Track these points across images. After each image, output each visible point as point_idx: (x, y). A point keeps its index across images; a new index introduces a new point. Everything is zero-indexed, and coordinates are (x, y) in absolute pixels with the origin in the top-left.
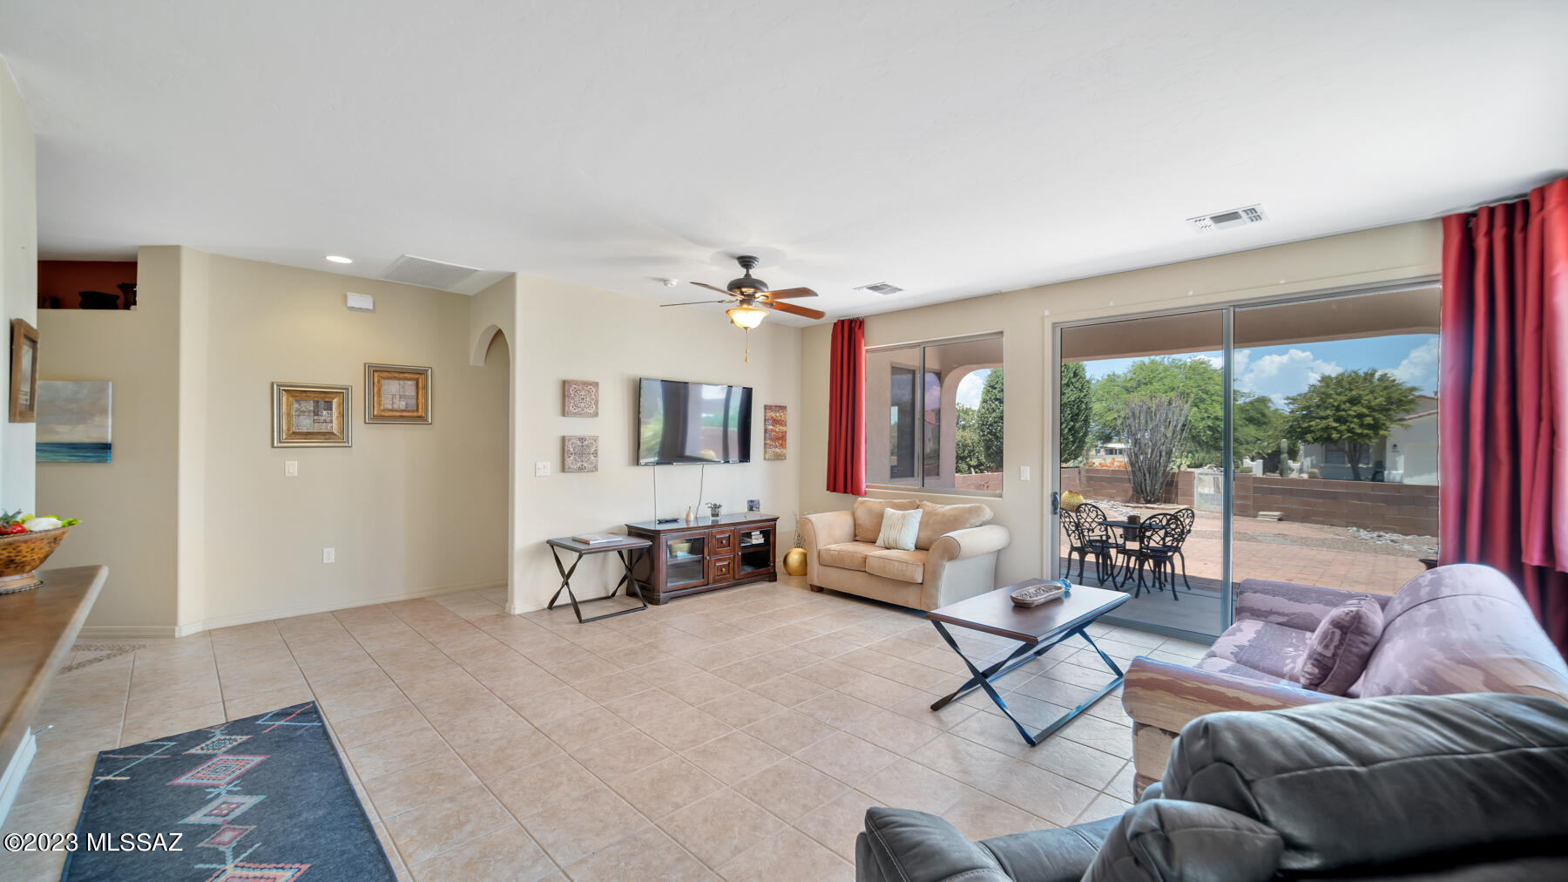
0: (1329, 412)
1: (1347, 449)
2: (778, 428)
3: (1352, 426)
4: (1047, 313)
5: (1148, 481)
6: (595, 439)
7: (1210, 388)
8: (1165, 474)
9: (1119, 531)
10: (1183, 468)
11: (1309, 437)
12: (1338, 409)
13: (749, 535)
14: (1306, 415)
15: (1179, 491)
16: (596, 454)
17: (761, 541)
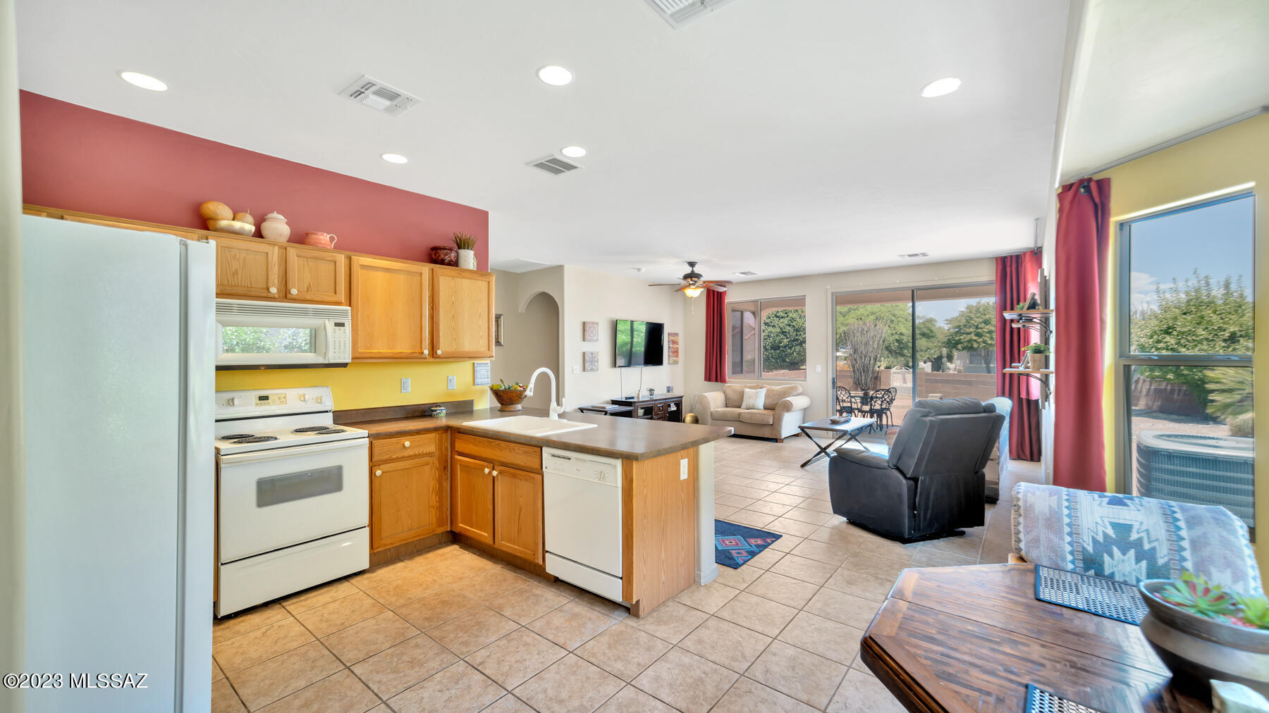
0: (971, 330)
1: (983, 354)
2: (675, 346)
3: (986, 339)
4: (829, 287)
5: (863, 378)
6: (597, 353)
7: (896, 312)
8: (873, 371)
9: (858, 400)
10: (882, 368)
11: (959, 346)
12: (977, 327)
13: (669, 406)
14: (957, 332)
15: (882, 383)
16: (597, 362)
17: (675, 409)
